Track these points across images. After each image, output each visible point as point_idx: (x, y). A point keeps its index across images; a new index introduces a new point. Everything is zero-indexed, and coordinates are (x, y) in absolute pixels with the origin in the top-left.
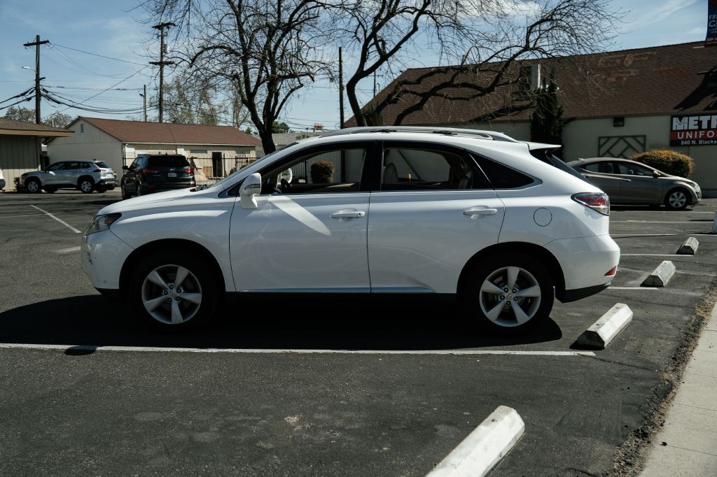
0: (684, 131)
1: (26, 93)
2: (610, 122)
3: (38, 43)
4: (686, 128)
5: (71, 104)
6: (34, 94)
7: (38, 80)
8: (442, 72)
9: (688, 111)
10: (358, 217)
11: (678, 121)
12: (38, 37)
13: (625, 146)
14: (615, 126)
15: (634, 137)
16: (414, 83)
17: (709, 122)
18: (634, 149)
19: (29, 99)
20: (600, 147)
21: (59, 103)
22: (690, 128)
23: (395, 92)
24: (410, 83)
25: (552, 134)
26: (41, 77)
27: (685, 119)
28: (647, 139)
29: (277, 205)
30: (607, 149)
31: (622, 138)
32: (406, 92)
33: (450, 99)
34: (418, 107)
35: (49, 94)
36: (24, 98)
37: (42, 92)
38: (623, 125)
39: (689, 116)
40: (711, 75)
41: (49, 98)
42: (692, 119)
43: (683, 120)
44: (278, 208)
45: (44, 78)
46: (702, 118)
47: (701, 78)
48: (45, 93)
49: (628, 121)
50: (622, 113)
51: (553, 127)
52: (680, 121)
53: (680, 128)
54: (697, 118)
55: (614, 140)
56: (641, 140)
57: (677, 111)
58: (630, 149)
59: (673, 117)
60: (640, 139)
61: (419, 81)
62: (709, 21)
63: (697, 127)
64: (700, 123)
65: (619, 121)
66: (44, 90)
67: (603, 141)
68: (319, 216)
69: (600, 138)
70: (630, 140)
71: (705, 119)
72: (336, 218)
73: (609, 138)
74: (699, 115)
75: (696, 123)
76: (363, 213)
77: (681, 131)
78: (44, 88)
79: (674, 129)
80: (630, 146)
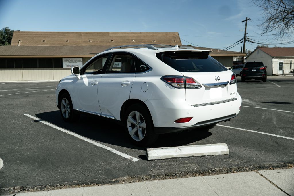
1: (241, 40)
3: (247, 20)
5: (258, 42)
6: (243, 40)
7: (245, 34)
12: (247, 18)
19: (242, 42)
21: (253, 42)
26: (246, 33)
35: (249, 39)
36: (241, 42)
37: (246, 39)
41: (249, 41)
45: (247, 33)
48: (248, 39)
66: (247, 38)
78: (248, 37)
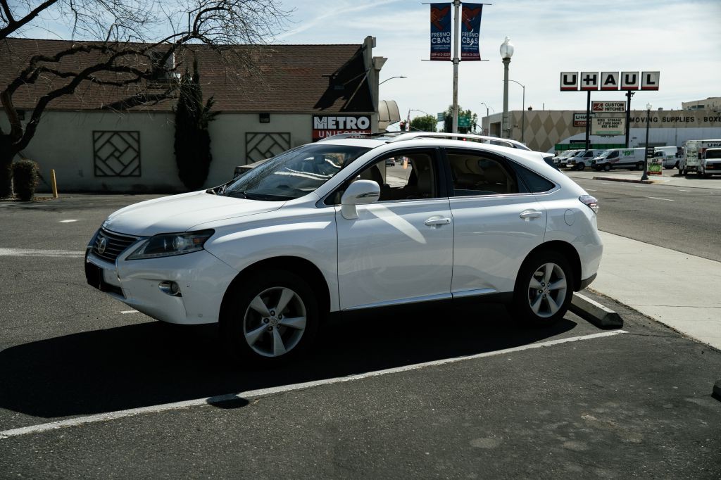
0: (324, 130)
2: (255, 118)
4: (326, 128)
8: (85, 50)
9: (327, 111)
10: (446, 223)
11: (319, 120)
13: (271, 142)
14: (261, 122)
15: (280, 134)
16: (52, 61)
17: (345, 123)
18: (280, 146)
20: (247, 143)
22: (329, 128)
23: (31, 69)
24: (47, 60)
25: (201, 127)
27: (324, 119)
28: (292, 136)
29: (375, 214)
30: (255, 144)
31: (268, 134)
32: (44, 70)
33: (100, 83)
34: (69, 90)
38: (269, 122)
39: (328, 116)
40: (334, 78)
42: (331, 119)
43: (323, 120)
44: (376, 217)
46: (339, 119)
47: (327, 81)
49: (272, 117)
50: (266, 109)
51: (200, 120)
52: (321, 120)
53: (321, 127)
54: (334, 118)
55: (260, 137)
56: (286, 137)
57: (317, 111)
58: (276, 146)
59: (314, 116)
60: (284, 136)
61: (57, 58)
62: (432, 38)
63: (335, 127)
64: (337, 123)
65: (264, 117)
67: (249, 137)
68: (414, 223)
69: (247, 133)
70: (276, 137)
71: (341, 120)
72: (428, 225)
73: (256, 134)
74: (336, 116)
75: (334, 123)
76: (449, 219)
77: (321, 130)
79: (316, 127)
80: (276, 143)
